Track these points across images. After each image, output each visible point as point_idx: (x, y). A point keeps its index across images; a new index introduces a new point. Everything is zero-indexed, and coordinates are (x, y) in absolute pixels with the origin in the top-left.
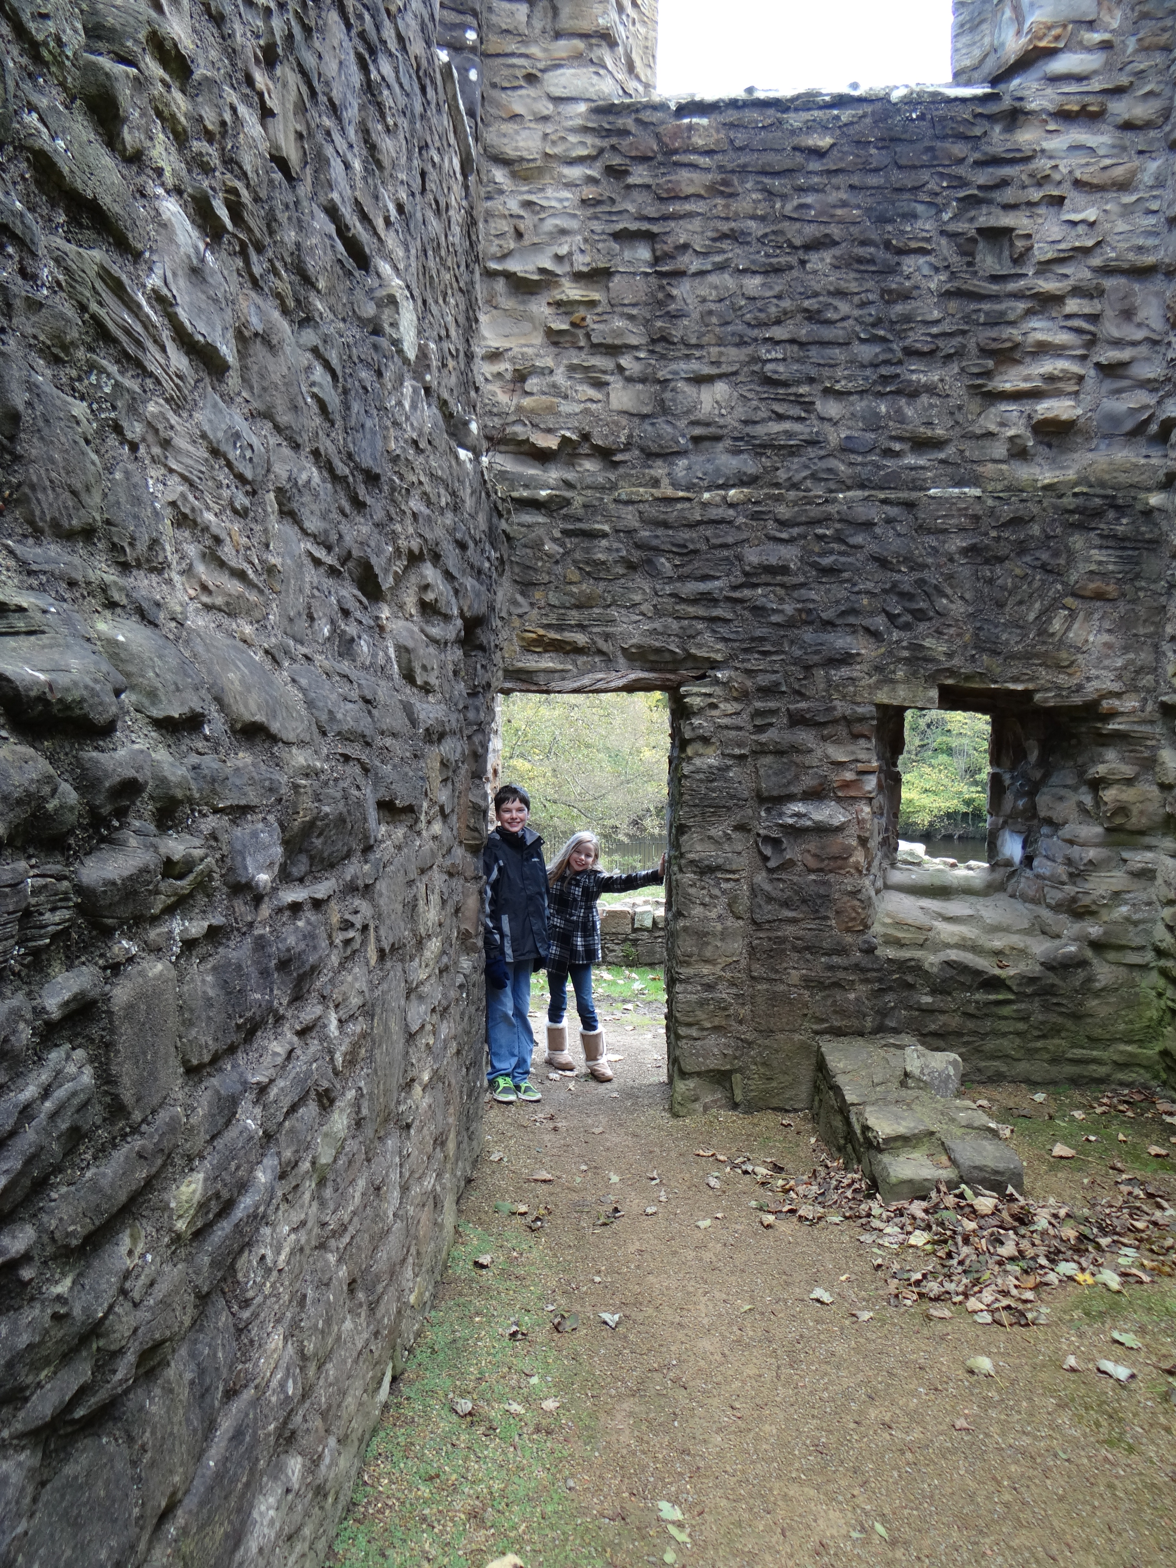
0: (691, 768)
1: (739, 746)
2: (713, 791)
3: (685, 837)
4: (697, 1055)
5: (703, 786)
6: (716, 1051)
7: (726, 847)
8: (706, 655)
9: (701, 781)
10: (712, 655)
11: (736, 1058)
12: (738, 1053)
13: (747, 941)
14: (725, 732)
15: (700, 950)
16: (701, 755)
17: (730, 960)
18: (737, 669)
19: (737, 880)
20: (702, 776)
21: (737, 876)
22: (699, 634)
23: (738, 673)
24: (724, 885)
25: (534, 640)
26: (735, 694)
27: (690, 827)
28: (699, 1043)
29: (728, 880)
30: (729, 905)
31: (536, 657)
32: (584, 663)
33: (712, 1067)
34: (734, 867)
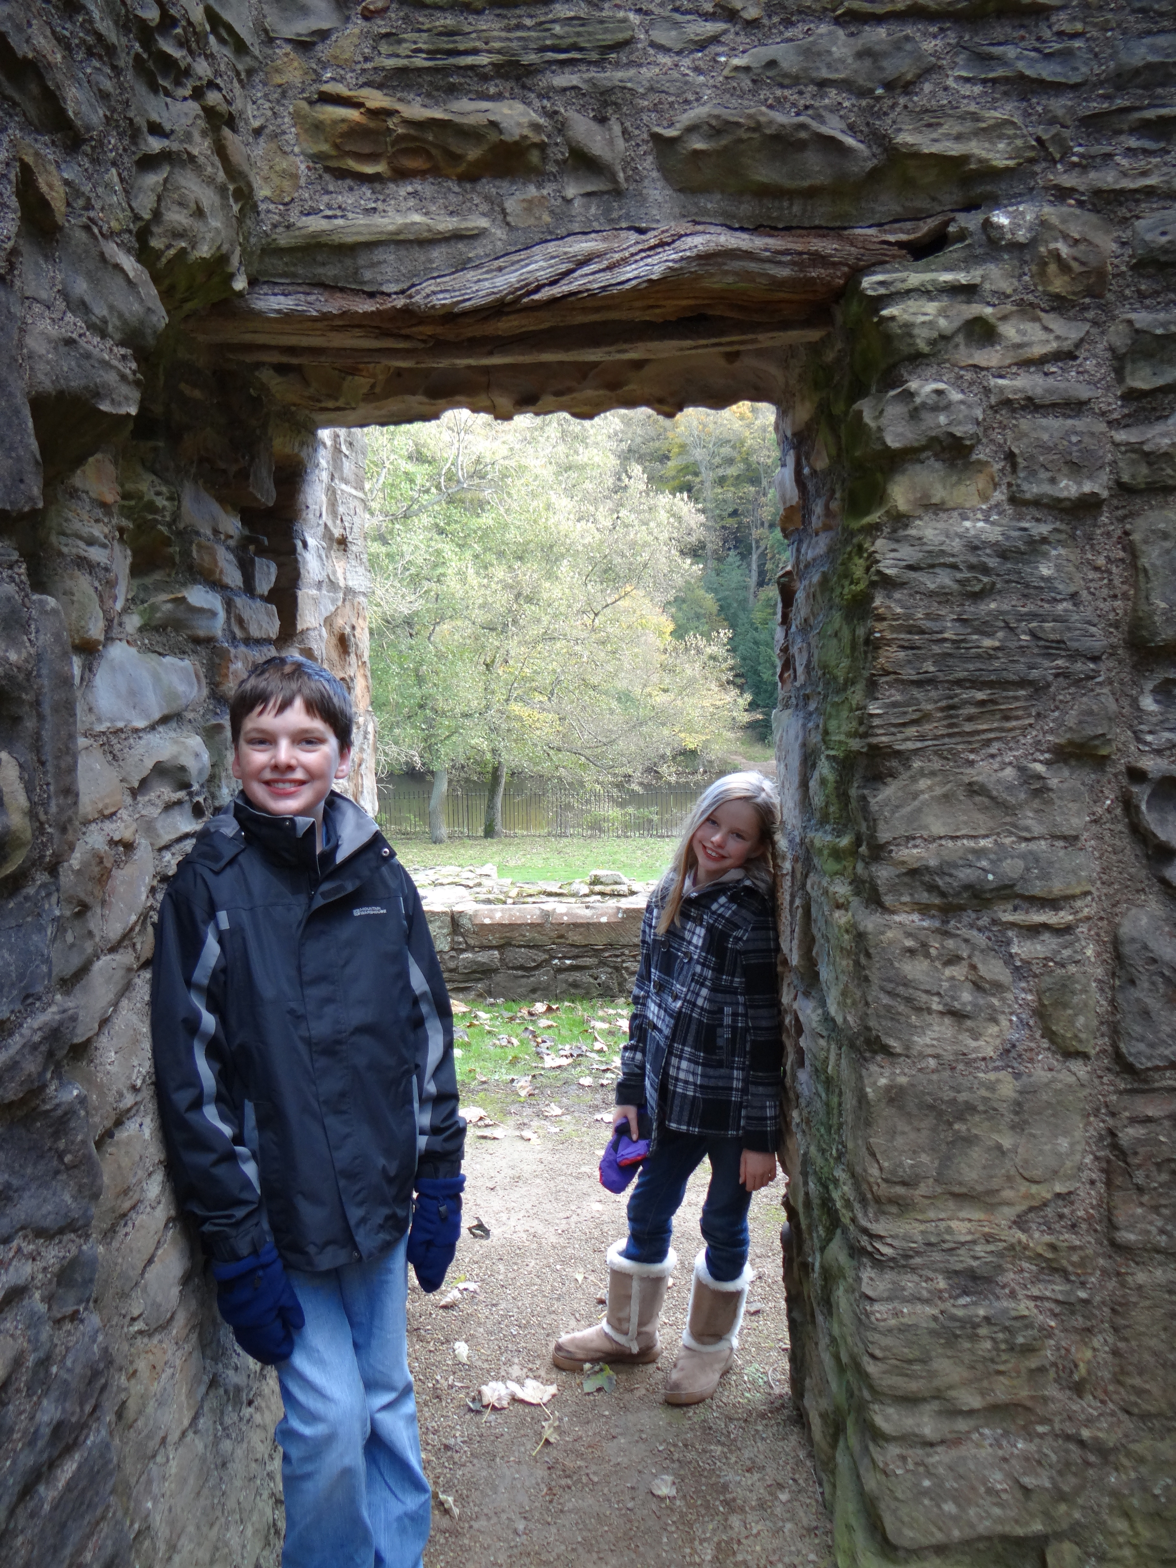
0: (908, 553)
1: (1075, 468)
2: (984, 628)
3: (889, 791)
4: (937, 1495)
5: (948, 614)
6: (997, 1479)
7: (1029, 819)
8: (954, 149)
9: (942, 596)
10: (976, 148)
11: (1061, 1497)
12: (1068, 1484)
13: (1098, 1125)
14: (1025, 423)
15: (946, 1161)
16: (937, 509)
17: (1044, 1192)
18: (1061, 194)
19: (1066, 930)
20: (944, 579)
21: (1064, 917)
22: (928, 71)
23: (1069, 207)
24: (1021, 948)
25: (355, 132)
26: (1059, 285)
27: (904, 757)
28: (940, 1457)
29: (1034, 931)
30: (1041, 1013)
31: (365, 195)
32: (530, 206)
33: (984, 1527)
34: (1057, 887)
